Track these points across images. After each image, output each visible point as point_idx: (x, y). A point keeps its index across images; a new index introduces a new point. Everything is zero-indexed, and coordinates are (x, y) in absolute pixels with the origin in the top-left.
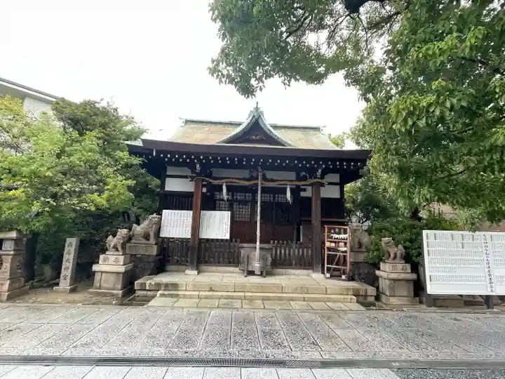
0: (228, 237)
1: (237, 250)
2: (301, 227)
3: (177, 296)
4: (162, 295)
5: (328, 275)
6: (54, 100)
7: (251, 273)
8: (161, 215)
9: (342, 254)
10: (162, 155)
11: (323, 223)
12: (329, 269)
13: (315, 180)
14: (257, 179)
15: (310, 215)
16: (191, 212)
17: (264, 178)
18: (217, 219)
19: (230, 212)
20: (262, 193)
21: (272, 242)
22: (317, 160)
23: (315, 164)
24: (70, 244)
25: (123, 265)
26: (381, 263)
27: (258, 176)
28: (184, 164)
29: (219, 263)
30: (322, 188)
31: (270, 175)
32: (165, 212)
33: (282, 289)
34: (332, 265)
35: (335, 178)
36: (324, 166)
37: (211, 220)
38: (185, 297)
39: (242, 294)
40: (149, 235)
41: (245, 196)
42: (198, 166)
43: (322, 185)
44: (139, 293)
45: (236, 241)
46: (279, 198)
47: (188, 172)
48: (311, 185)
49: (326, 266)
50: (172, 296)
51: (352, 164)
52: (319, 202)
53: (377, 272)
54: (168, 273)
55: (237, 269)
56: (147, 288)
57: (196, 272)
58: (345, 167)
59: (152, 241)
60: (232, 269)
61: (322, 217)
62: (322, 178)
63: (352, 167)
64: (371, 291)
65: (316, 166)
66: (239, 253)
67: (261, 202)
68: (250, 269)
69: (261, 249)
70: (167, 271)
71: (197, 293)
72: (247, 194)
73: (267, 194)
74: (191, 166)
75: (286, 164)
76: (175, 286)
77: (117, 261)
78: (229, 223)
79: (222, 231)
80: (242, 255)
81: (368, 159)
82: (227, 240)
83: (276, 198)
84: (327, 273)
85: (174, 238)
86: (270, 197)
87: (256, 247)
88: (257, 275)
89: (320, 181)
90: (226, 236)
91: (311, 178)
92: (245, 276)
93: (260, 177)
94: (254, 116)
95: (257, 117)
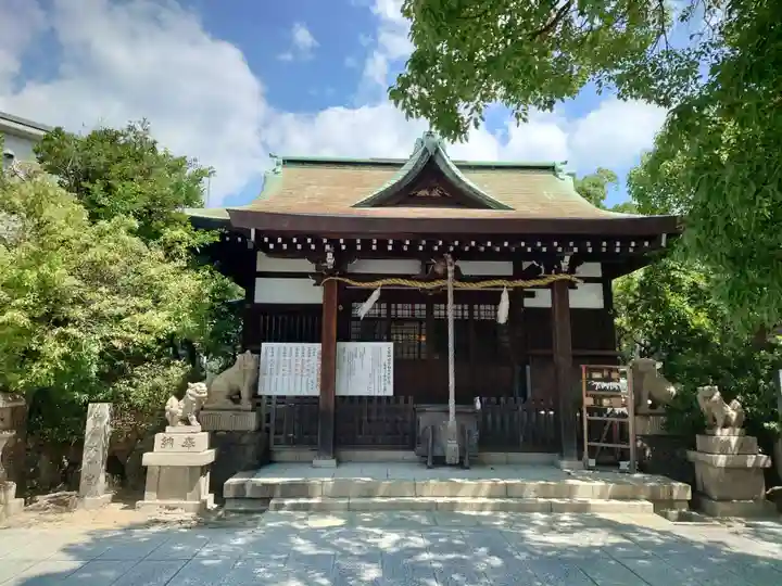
0: (390, 392)
1: (409, 418)
2: (528, 367)
3: (307, 507)
4: (278, 507)
5: (592, 462)
6: (42, 133)
7: (439, 462)
8: (259, 352)
9: (616, 419)
11: (578, 359)
12: (593, 452)
13: (557, 277)
14: (445, 277)
15: (549, 343)
16: (318, 347)
17: (459, 276)
18: (368, 356)
19: (391, 344)
22: (563, 239)
23: (559, 246)
26: (697, 436)
27: (446, 271)
28: (305, 253)
29: (374, 444)
30: (571, 291)
31: (469, 268)
32: (265, 346)
34: (598, 441)
35: (594, 269)
36: (576, 250)
37: (357, 361)
38: (321, 509)
40: (239, 393)
41: (413, 310)
42: (330, 255)
43: (573, 286)
45: (406, 402)
46: (483, 312)
47: (306, 265)
48: (550, 286)
49: (586, 443)
51: (633, 244)
52: (567, 317)
53: (691, 455)
54: (277, 465)
55: (411, 455)
56: (248, 494)
57: (333, 462)
58: (618, 250)
59: (246, 404)
60: (400, 454)
61: (573, 348)
62: (572, 270)
63: (631, 250)
64: (681, 490)
65: (560, 250)
66: (415, 423)
68: (438, 453)
69: (457, 413)
70: (275, 462)
71: (344, 501)
74: (317, 256)
76: (301, 489)
77: (188, 443)
78: (392, 365)
79: (379, 380)
80: (422, 426)
81: (664, 236)
82: (388, 397)
83: (476, 313)
84: (590, 457)
85: (284, 397)
86: (463, 310)
87: (448, 412)
88: (451, 465)
89: (568, 277)
90: (387, 389)
91: (548, 272)
92: (429, 468)
93: (450, 275)
94: (426, 150)
95: (431, 152)
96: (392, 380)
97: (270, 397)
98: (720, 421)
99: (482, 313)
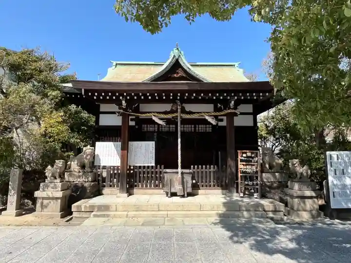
1: (161, 175)
2: (219, 152)
3: (108, 216)
4: (95, 216)
5: (242, 194)
7: (174, 194)
8: (95, 146)
10: (90, 94)
13: (229, 111)
14: (176, 112)
15: (225, 142)
16: (120, 144)
17: (183, 111)
18: (143, 148)
19: (154, 142)
20: (181, 124)
21: (192, 166)
22: (229, 92)
23: (227, 96)
24: (14, 175)
25: (61, 191)
26: (289, 182)
27: (177, 109)
30: (235, 118)
31: (189, 107)
32: (97, 144)
33: (201, 208)
35: (249, 108)
36: (236, 98)
37: (138, 150)
38: (115, 216)
39: (165, 213)
41: (169, 127)
43: (236, 114)
44: (75, 214)
45: (160, 168)
47: (115, 108)
48: (226, 115)
50: (104, 216)
51: (261, 94)
52: (233, 130)
55: (161, 191)
56: (83, 210)
57: (126, 195)
58: (255, 98)
59: (88, 169)
62: (235, 108)
63: (261, 98)
64: (279, 207)
65: (229, 98)
66: (163, 178)
67: (181, 132)
68: (173, 190)
69: (182, 173)
71: (126, 213)
72: (171, 126)
73: (189, 124)
74: (118, 102)
75: (202, 97)
76: (106, 208)
77: (55, 187)
78: (154, 152)
79: (149, 159)
80: (166, 179)
82: (152, 166)
83: (197, 129)
85: (105, 166)
86: (191, 127)
87: (177, 173)
88: (179, 196)
89: (234, 111)
90: (152, 162)
91: (225, 109)
92: (169, 197)
93: (179, 110)
94: (174, 56)
95: (177, 57)
96: (154, 158)
99: (200, 129)
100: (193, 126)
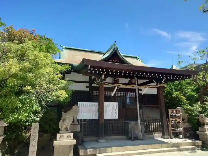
0: (117, 118)
13: (161, 85)
18: (111, 107)
19: (117, 103)
26: (199, 128)
37: (108, 108)
42: (103, 75)
45: (122, 120)
54: (84, 142)
56: (88, 154)
68: (136, 136)
77: (69, 137)
78: (117, 109)
79: (114, 114)
80: (130, 128)
81: (192, 75)
82: (117, 119)
84: (172, 135)
85: (86, 120)
87: (138, 123)
90: (116, 117)
94: (114, 49)
95: (116, 50)
96: (118, 114)
97: (81, 120)
98: (206, 124)
100: (124, 93)
